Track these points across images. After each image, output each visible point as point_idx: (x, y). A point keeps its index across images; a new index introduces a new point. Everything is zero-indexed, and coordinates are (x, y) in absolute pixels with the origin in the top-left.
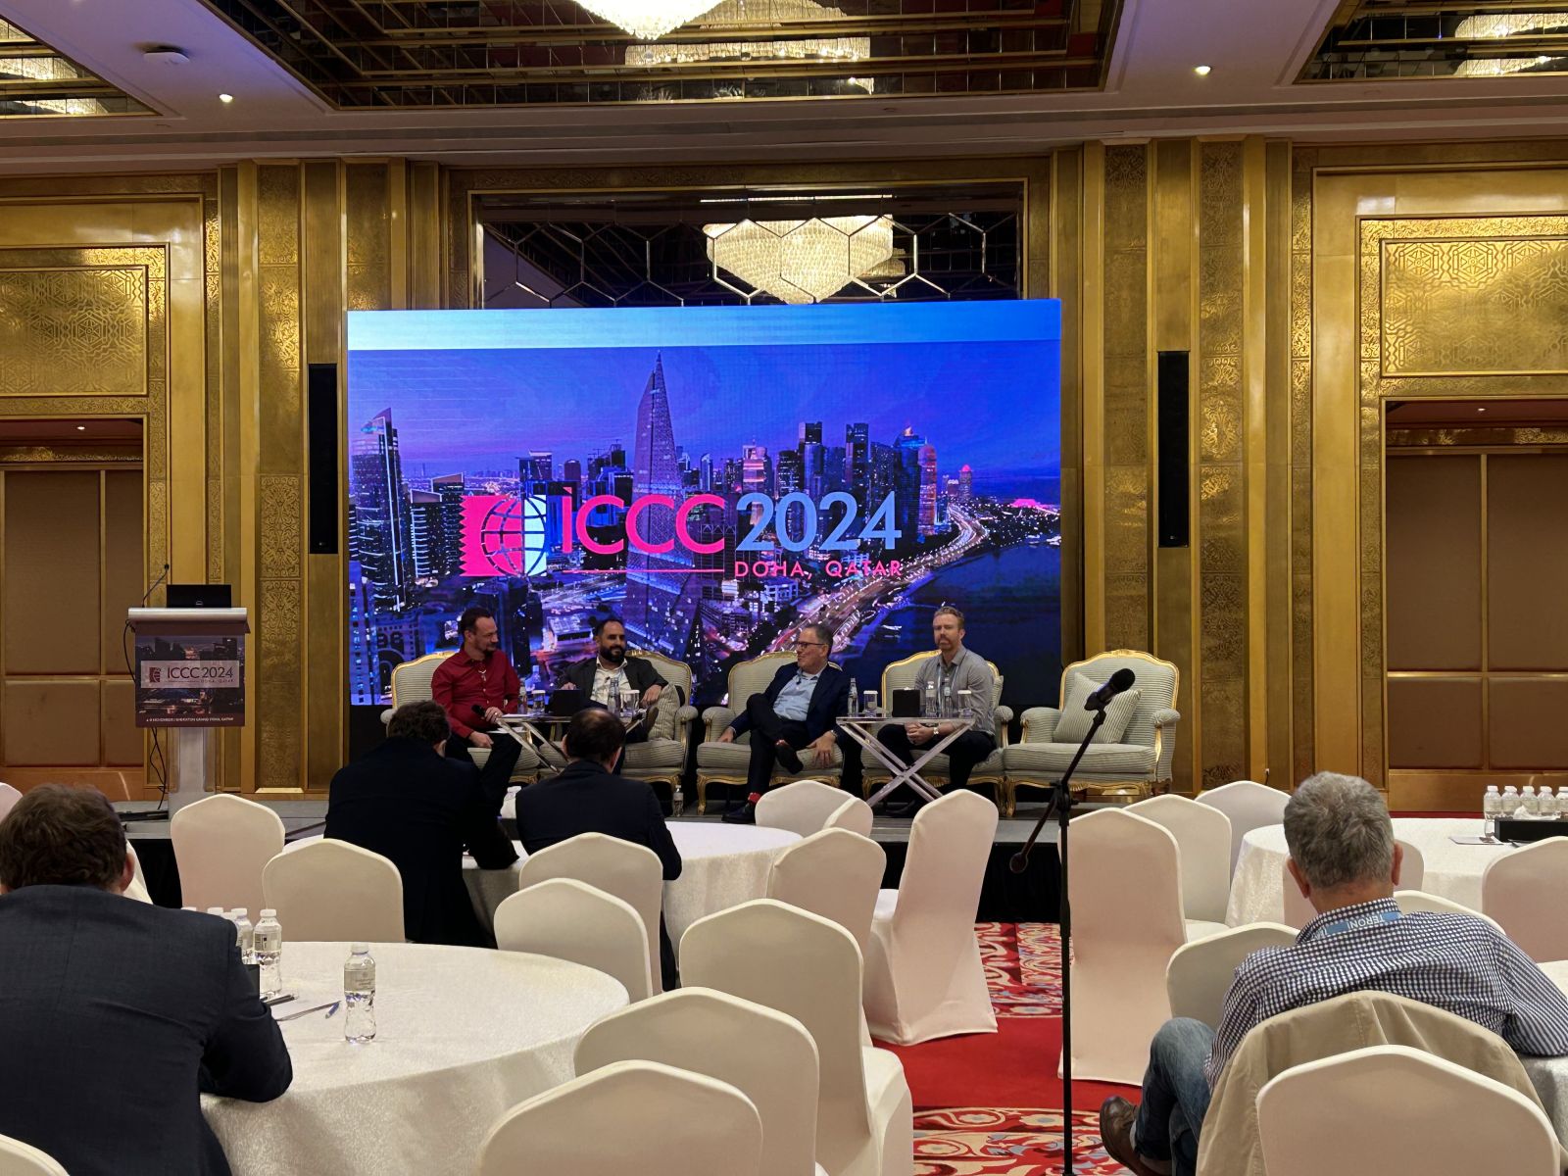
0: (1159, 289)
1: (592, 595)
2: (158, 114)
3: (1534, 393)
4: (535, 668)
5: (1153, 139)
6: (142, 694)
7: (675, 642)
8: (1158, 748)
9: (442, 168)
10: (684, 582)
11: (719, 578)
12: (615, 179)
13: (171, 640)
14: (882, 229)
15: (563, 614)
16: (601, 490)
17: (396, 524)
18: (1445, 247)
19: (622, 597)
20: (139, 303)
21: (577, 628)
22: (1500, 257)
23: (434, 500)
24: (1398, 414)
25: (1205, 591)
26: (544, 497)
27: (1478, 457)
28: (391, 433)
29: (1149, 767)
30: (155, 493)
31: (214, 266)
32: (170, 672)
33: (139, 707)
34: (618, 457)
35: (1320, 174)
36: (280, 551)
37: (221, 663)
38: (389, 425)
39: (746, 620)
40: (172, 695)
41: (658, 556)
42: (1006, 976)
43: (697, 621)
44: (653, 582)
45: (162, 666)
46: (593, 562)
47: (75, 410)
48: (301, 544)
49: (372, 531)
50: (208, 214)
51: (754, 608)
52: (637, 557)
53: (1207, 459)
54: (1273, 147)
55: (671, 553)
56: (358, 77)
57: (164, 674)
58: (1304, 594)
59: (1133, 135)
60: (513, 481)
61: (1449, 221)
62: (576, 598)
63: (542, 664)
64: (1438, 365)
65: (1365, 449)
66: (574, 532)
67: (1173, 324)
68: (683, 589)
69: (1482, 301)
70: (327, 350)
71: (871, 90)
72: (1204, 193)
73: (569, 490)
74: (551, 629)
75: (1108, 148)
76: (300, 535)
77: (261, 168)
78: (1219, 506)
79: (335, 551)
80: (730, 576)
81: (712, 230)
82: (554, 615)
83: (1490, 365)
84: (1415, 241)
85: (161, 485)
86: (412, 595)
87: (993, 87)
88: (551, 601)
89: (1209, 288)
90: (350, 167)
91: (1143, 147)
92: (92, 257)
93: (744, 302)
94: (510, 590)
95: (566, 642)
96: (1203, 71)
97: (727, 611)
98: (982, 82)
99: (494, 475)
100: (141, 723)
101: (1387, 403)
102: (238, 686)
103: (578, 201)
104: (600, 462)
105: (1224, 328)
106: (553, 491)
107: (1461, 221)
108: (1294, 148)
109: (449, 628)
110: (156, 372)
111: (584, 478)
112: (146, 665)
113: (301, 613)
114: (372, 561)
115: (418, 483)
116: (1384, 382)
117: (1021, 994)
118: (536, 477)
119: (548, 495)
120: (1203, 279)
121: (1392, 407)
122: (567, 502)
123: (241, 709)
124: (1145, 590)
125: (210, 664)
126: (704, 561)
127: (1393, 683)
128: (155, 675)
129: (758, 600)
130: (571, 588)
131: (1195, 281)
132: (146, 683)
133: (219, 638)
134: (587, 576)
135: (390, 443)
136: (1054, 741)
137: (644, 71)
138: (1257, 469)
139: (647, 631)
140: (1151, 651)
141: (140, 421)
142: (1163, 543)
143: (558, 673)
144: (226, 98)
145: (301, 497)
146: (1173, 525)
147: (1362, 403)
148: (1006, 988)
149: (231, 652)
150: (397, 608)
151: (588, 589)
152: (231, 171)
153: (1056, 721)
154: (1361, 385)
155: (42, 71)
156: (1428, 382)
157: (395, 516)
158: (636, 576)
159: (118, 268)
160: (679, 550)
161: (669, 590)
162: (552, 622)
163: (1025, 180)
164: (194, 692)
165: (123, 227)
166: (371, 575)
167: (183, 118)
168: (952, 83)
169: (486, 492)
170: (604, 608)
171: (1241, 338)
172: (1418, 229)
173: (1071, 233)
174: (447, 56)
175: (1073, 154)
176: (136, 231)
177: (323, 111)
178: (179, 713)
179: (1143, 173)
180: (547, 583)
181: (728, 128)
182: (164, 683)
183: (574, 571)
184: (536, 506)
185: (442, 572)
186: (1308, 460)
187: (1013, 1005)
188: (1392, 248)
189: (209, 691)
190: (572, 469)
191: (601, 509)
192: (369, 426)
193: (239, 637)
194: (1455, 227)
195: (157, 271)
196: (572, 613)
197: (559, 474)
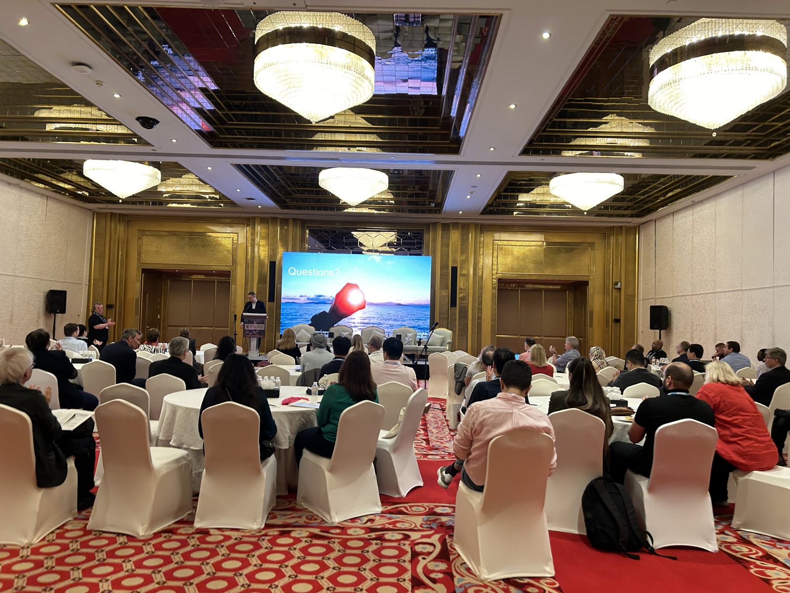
0: (452, 253)
2: (243, 208)
5: (452, 222)
8: (448, 347)
9: (301, 220)
12: (338, 224)
13: (251, 320)
14: (394, 234)
18: (511, 247)
20: (231, 246)
22: (522, 249)
24: (500, 281)
25: (459, 317)
31: (249, 237)
32: (251, 326)
35: (485, 231)
37: (261, 325)
40: (251, 331)
45: (249, 325)
50: (248, 226)
53: (460, 289)
54: (476, 225)
58: (480, 318)
59: (447, 222)
61: (512, 242)
64: (508, 271)
65: (493, 288)
67: (454, 261)
69: (518, 258)
70: (273, 258)
72: (461, 234)
75: (442, 224)
76: (266, 298)
77: (261, 218)
78: (463, 299)
79: (274, 302)
83: (519, 272)
84: (505, 245)
85: (234, 286)
87: (419, 212)
89: (462, 253)
90: (282, 219)
91: (450, 224)
92: (220, 235)
96: (461, 212)
98: (417, 211)
102: (264, 329)
105: (466, 260)
107: (514, 241)
108: (480, 226)
110: (234, 261)
112: (246, 325)
116: (497, 274)
120: (461, 251)
121: (499, 279)
123: (265, 334)
124: (447, 316)
125: (259, 325)
127: (498, 337)
128: (248, 327)
131: (459, 251)
132: (246, 328)
133: (261, 320)
138: (471, 291)
140: (447, 329)
141: (230, 271)
142: (451, 306)
144: (260, 207)
145: (267, 290)
146: (453, 303)
147: (493, 279)
152: (254, 218)
154: (493, 275)
156: (506, 275)
163: (425, 228)
164: (255, 330)
167: (249, 210)
168: (411, 211)
171: (469, 264)
172: (505, 243)
173: (434, 240)
175: (435, 224)
177: (279, 209)
179: (449, 229)
182: (249, 329)
186: (481, 290)
188: (500, 247)
189: (258, 330)
195: (235, 239)
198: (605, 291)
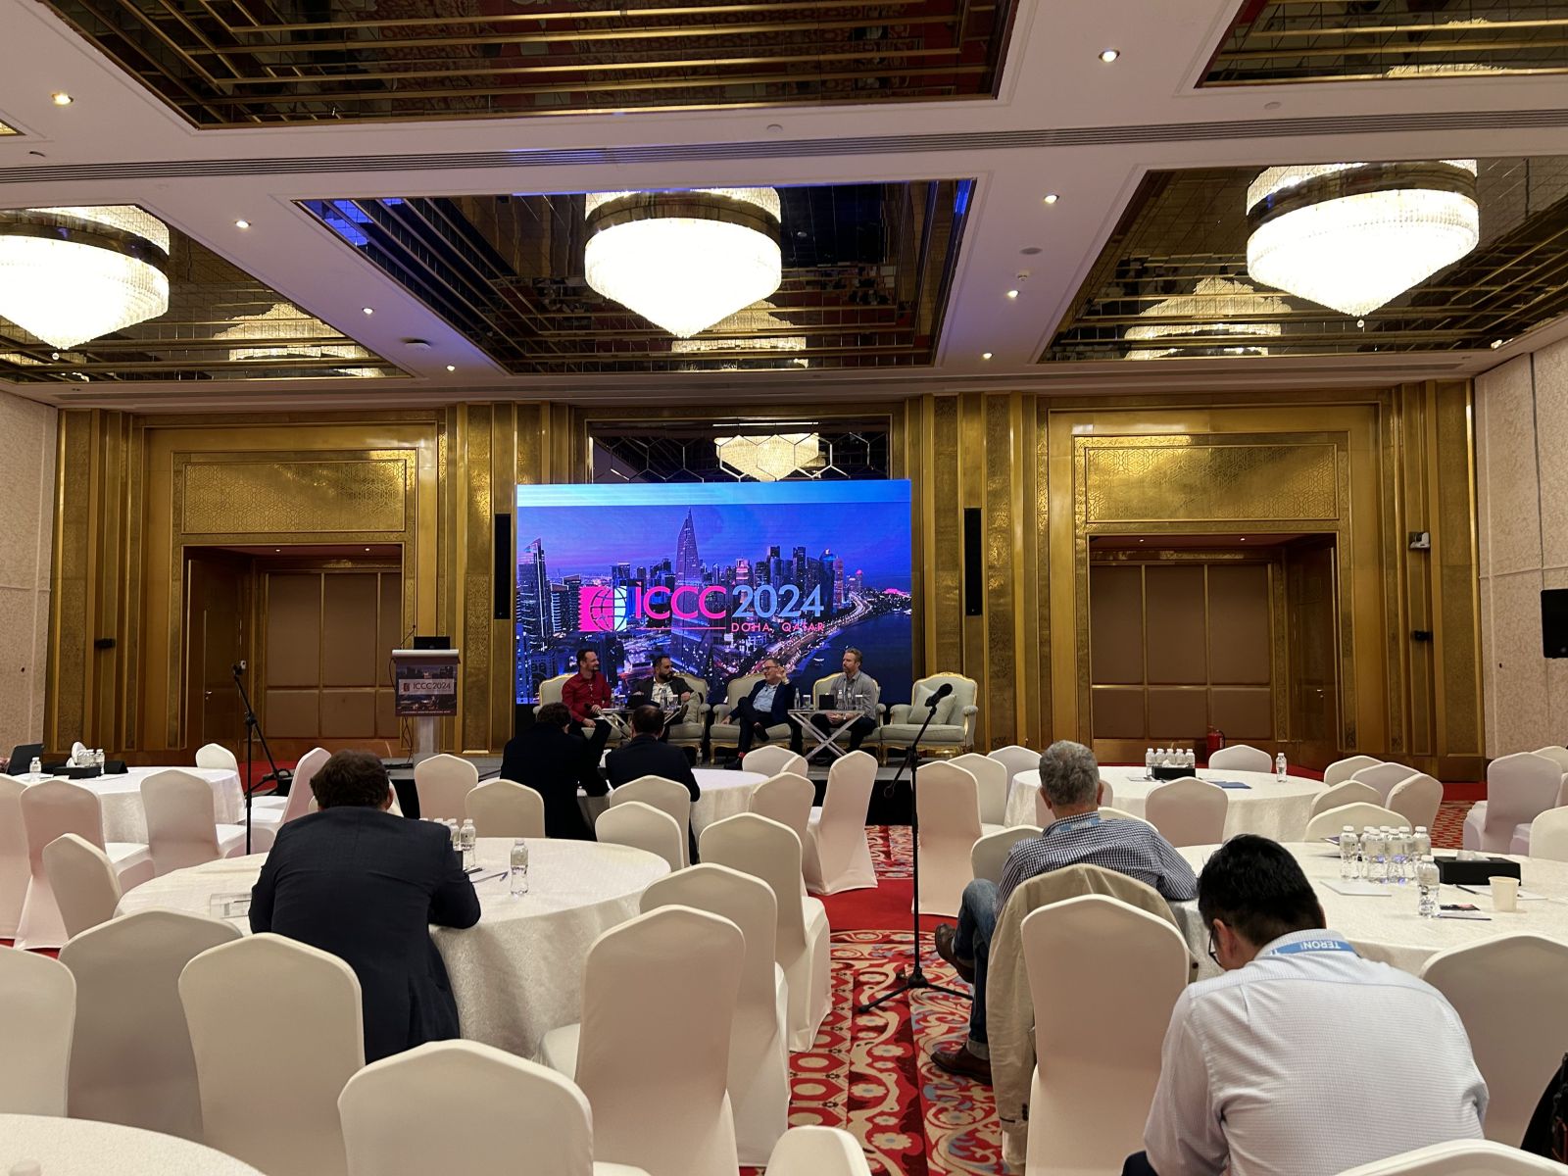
0: (965, 474)
1: (652, 642)
2: (413, 377)
3: (1170, 532)
4: (620, 683)
5: (960, 393)
6: (399, 698)
7: (698, 668)
8: (966, 727)
9: (570, 407)
10: (702, 635)
11: (723, 632)
12: (666, 413)
13: (416, 667)
14: (813, 441)
15: (636, 653)
16: (658, 583)
17: (543, 602)
18: (1121, 452)
19: (669, 642)
20: (401, 481)
21: (643, 661)
22: (1151, 457)
23: (563, 590)
24: (1096, 543)
25: (991, 640)
26: (625, 587)
27: (1140, 567)
28: (541, 552)
29: (961, 738)
30: (408, 585)
31: (443, 461)
32: (415, 685)
33: (397, 706)
34: (667, 566)
35: (1052, 412)
36: (478, 618)
37: (444, 680)
38: (539, 548)
39: (737, 655)
40: (417, 699)
41: (689, 620)
42: (883, 856)
43: (710, 656)
44: (686, 634)
45: (411, 682)
46: (652, 623)
47: (364, 540)
48: (489, 615)
49: (529, 607)
50: (441, 430)
51: (742, 649)
52: (677, 621)
53: (991, 567)
54: (1026, 397)
55: (696, 618)
56: (522, 356)
57: (411, 687)
58: (1046, 642)
59: (949, 391)
60: (608, 578)
61: (1122, 438)
62: (643, 644)
63: (624, 681)
64: (1118, 516)
65: (1079, 562)
66: (642, 607)
67: (972, 494)
68: (702, 639)
69: (1141, 481)
70: (505, 507)
71: (806, 365)
72: (989, 422)
73: (640, 583)
74: (628, 661)
75: (936, 398)
76: (489, 609)
77: (470, 406)
78: (999, 593)
79: (509, 618)
80: (729, 632)
81: (719, 441)
82: (631, 653)
83: (1145, 516)
84: (1104, 448)
85: (412, 581)
86: (552, 642)
87: (874, 365)
88: (629, 645)
89: (992, 474)
90: (519, 406)
91: (955, 397)
92: (375, 455)
93: (737, 480)
94: (606, 638)
95: (637, 668)
96: (987, 356)
97: (727, 651)
98: (867, 361)
99: (598, 575)
100: (398, 714)
101: (1090, 537)
102: (452, 692)
103: (645, 425)
104: (657, 568)
105: (999, 496)
106: (631, 584)
107: (1129, 438)
108: (1038, 398)
109: (572, 660)
110: (410, 519)
111: (648, 577)
112: (402, 682)
113: (489, 652)
114: (529, 623)
115: (554, 580)
116: (1088, 526)
117: (891, 866)
118: (621, 576)
119: (628, 586)
120: (989, 469)
121: (1092, 539)
122: (638, 590)
123: (455, 706)
124: (958, 640)
125: (438, 681)
126: (713, 622)
127: (1095, 690)
128: (406, 687)
129: (744, 644)
130: (640, 638)
131: (984, 470)
133: (443, 666)
134: (650, 631)
135: (540, 557)
136: (909, 723)
137: (682, 355)
138: (1019, 572)
139: (682, 662)
140: (962, 673)
141: (401, 545)
142: (968, 613)
143: (633, 686)
144: (451, 368)
145: (490, 588)
146: (974, 604)
147: (1076, 537)
148: (883, 862)
149: (450, 674)
150: (543, 649)
151: (649, 638)
152: (453, 408)
153: (910, 711)
154: (1076, 527)
155: (349, 353)
156: (1112, 525)
157: (542, 598)
158: (676, 631)
159: (390, 461)
160: (701, 616)
161: (695, 639)
162: (630, 657)
163: (891, 415)
164: (428, 697)
165: (392, 438)
166: (529, 631)
167: (427, 379)
168: (850, 362)
169: (593, 585)
170: (658, 649)
171: (1010, 501)
172: (1106, 442)
173: (916, 444)
174: (573, 345)
175: (917, 401)
176: (400, 440)
177: (505, 375)
178: (419, 709)
179: (956, 411)
180: (627, 635)
181: (728, 386)
182: (412, 692)
183: (642, 628)
184: (621, 593)
185: (568, 629)
186: (1047, 567)
187: (886, 872)
188: (1092, 452)
189: (436, 696)
190: (642, 572)
191: (658, 594)
192: (529, 548)
193: (454, 666)
194: (1126, 441)
195: (411, 463)
196: (641, 652)
197: (634, 575)
198: (1381, 557)
